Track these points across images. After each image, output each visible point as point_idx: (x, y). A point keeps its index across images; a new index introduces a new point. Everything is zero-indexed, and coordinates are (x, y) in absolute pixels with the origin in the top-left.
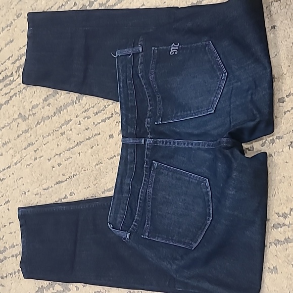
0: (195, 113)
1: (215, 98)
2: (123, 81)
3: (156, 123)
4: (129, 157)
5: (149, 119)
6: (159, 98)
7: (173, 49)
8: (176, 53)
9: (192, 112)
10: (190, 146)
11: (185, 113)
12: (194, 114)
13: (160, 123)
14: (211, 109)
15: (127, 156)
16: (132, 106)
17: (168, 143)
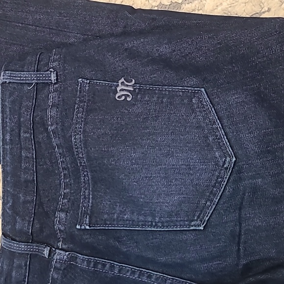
0: (162, 223)
1: (208, 203)
2: (12, 130)
3: (78, 227)
4: (14, 274)
5: (63, 215)
6: (86, 177)
7: (122, 90)
8: (129, 99)
9: (157, 219)
10: (145, 279)
11: (141, 218)
12: (160, 224)
13: (88, 227)
14: (199, 222)
15: (11, 271)
16: (26, 181)
17: (100, 266)
